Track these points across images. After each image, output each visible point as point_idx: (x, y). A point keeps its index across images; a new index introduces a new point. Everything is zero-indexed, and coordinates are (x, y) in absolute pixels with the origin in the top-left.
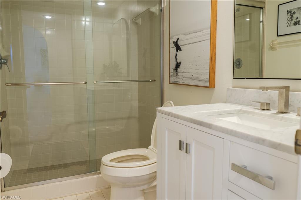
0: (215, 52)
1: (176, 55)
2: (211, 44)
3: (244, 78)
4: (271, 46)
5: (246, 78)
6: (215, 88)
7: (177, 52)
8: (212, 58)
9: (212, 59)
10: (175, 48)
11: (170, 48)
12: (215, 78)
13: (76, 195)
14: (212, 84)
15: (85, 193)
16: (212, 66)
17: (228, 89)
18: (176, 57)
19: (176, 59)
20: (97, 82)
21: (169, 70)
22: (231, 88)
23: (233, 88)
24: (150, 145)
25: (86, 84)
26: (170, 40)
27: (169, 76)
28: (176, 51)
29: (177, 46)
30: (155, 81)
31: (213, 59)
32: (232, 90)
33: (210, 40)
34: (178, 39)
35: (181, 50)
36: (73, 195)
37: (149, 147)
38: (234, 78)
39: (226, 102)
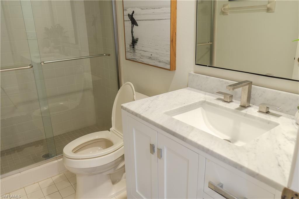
0: (176, 33)
1: (132, 30)
2: (172, 25)
3: (207, 66)
4: (223, 10)
5: (209, 66)
6: (176, 71)
7: (132, 27)
8: (172, 39)
9: (172, 41)
10: (131, 22)
11: (124, 21)
12: (176, 60)
13: (38, 182)
14: (172, 66)
15: (48, 178)
16: (173, 48)
17: (190, 74)
18: (132, 32)
19: (132, 34)
20: (45, 62)
21: (125, 45)
22: (192, 73)
23: (195, 73)
24: (111, 127)
25: (32, 68)
26: (124, 12)
27: (126, 52)
28: (131, 25)
29: (132, 20)
30: (109, 55)
31: (174, 40)
32: (194, 75)
33: (170, 20)
34: (133, 12)
35: (137, 25)
36: (34, 184)
37: (111, 129)
38: (196, 64)
39: (188, 87)
